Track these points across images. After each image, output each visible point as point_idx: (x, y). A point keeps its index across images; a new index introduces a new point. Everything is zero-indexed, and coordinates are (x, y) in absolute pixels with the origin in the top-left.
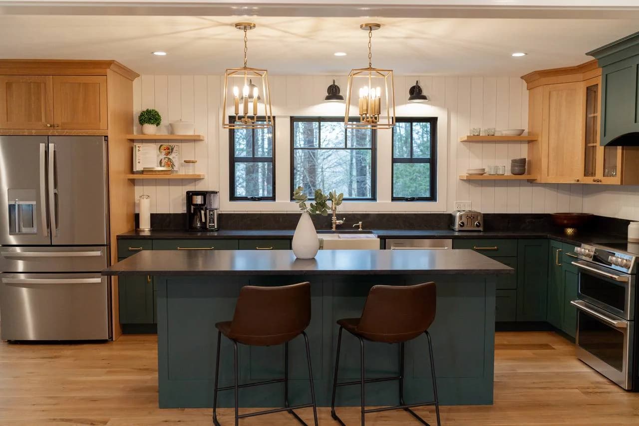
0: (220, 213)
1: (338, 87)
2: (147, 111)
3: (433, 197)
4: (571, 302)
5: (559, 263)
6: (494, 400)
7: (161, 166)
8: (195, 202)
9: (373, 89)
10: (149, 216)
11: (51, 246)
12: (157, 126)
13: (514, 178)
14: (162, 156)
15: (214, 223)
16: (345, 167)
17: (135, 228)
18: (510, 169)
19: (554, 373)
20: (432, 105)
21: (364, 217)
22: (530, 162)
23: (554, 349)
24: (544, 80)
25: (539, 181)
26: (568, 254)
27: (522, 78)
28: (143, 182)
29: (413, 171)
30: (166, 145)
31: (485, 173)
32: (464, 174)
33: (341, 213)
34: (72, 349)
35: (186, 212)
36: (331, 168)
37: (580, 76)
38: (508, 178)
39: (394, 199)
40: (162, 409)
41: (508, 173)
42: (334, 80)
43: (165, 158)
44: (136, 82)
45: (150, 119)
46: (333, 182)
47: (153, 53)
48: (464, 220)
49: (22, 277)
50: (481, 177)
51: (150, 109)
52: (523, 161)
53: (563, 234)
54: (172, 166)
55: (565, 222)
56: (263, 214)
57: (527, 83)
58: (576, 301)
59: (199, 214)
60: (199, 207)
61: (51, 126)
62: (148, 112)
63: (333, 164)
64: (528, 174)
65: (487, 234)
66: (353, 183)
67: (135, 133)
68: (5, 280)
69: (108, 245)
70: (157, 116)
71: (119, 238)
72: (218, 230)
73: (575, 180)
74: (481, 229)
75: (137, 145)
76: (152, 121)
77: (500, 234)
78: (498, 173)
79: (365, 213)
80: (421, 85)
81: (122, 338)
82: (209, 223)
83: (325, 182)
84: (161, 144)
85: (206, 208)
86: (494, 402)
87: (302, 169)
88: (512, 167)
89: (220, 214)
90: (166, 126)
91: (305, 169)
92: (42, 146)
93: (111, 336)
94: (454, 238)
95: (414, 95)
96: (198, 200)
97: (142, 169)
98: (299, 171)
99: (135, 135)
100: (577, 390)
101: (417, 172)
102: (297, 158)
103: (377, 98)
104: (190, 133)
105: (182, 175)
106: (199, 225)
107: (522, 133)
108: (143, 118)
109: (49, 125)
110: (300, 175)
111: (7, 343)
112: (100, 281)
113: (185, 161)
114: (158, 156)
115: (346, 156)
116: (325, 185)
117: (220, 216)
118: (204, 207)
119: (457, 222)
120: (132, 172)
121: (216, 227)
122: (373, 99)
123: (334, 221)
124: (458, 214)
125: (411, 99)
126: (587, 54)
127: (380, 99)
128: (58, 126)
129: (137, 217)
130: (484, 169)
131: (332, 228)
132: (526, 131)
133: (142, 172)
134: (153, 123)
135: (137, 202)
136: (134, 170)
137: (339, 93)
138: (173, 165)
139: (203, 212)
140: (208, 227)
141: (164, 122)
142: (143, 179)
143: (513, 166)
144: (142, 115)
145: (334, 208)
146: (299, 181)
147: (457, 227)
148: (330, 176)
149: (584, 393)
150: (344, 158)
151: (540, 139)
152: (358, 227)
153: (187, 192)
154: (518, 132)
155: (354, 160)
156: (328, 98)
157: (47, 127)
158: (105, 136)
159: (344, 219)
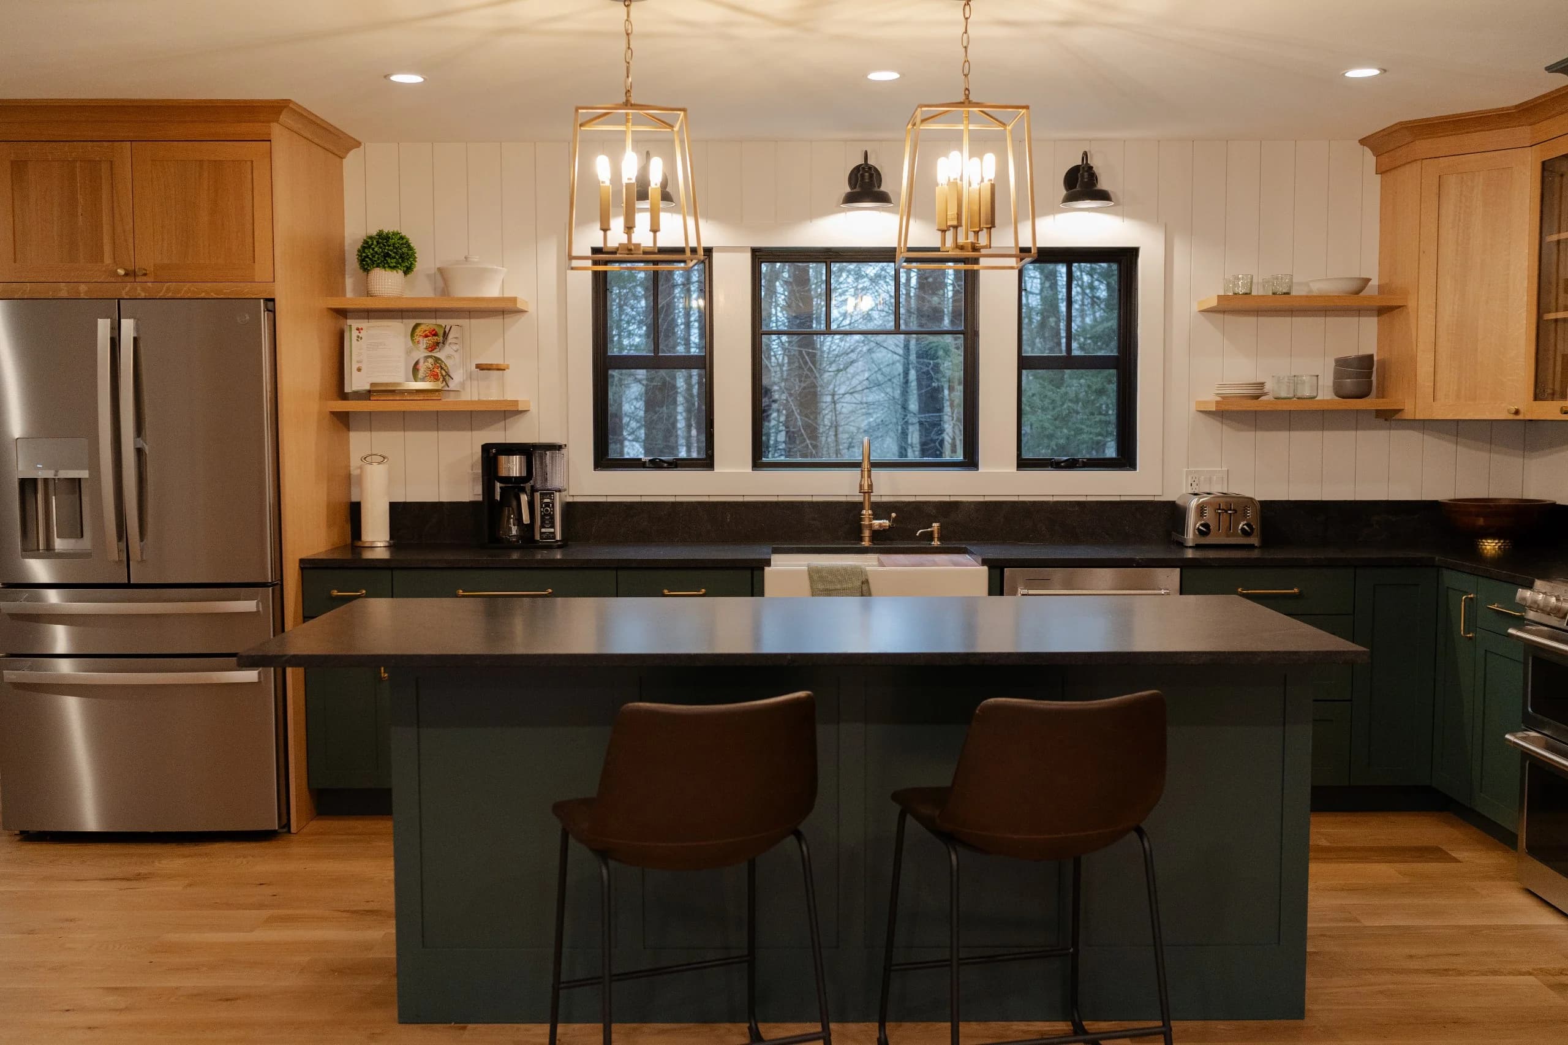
0: (570, 500)
1: (876, 170)
2: (380, 235)
3: (1126, 459)
4: (1507, 736)
5: (1467, 631)
6: (1308, 1006)
7: (416, 379)
8: (503, 473)
9: (975, 160)
10: (386, 508)
11: (128, 586)
12: (406, 273)
13: (1341, 407)
14: (420, 353)
15: (553, 526)
16: (889, 390)
17: (349, 541)
18: (1331, 384)
19: (1465, 927)
20: (1124, 215)
21: (946, 510)
22: (1383, 364)
23: (1456, 860)
24: (1423, 146)
25: (1408, 415)
26: (1495, 607)
27: (1363, 142)
28: (373, 421)
29: (1062, 397)
30: (428, 324)
31: (1265, 394)
32: (1209, 397)
33: (884, 499)
34: (184, 856)
35: (480, 498)
36: (856, 395)
37: (1523, 133)
38: (1326, 407)
39: (1023, 464)
40: (407, 1026)
41: (1326, 394)
42: (866, 153)
43: (427, 357)
44: (351, 160)
45: (387, 255)
46: (859, 428)
47: (387, 77)
48: (1209, 516)
49: (65, 667)
50: (1252, 405)
51: (386, 231)
52: (1367, 361)
53: (1475, 554)
54: (444, 380)
55: (1481, 521)
56: (681, 503)
57: (1377, 155)
58: (1520, 734)
59: (514, 503)
60: (515, 486)
61: (126, 274)
62: (383, 238)
63: (861, 383)
64: (1377, 397)
65: (1269, 555)
66: (911, 428)
67: (349, 294)
68: (10, 675)
69: (278, 585)
70: (405, 250)
71: (307, 566)
72: (563, 545)
73: (1509, 411)
74: (1254, 540)
75: (354, 323)
76: (393, 262)
77: (1307, 555)
78: (1299, 394)
79: (947, 499)
80: (1095, 162)
81: (316, 825)
82: (543, 526)
83: (841, 429)
84: (418, 321)
85: (532, 487)
86: (1306, 1013)
87: (784, 397)
88: (1335, 378)
89: (569, 504)
90: (428, 276)
91: (791, 395)
92: (104, 327)
93: (284, 821)
94: (1184, 565)
95: (1078, 188)
96: (514, 466)
97: (368, 387)
98: (775, 401)
99: (350, 297)
100: (1531, 978)
101: (1071, 401)
102: (772, 369)
103: (987, 184)
104: (492, 290)
105: (472, 402)
106: (514, 532)
107: (1365, 287)
108: (369, 252)
109: (121, 272)
110: (778, 411)
111: (18, 838)
112: (256, 679)
113: (479, 366)
114: (408, 352)
115: (893, 363)
116: (840, 436)
117: (570, 508)
118: (528, 486)
119: (1192, 522)
120: (343, 396)
121: (558, 537)
122: (975, 186)
123: (866, 522)
124: (1194, 503)
125: (1069, 198)
126: (1549, 69)
127: (993, 187)
128: (145, 275)
129: (355, 511)
130: (1262, 384)
131: (861, 539)
132: (1374, 282)
133: (367, 395)
134: (394, 268)
135: (355, 472)
136: (347, 390)
137: (879, 186)
138: (446, 377)
139: (524, 498)
140: (538, 537)
141: (424, 263)
142: (370, 412)
143: (1338, 376)
144: (366, 245)
145: (866, 488)
146: (776, 427)
147: (1190, 536)
148: (853, 412)
149: (1551, 986)
150: (886, 370)
151: (1411, 304)
152: (930, 536)
153: (483, 446)
154: (1353, 286)
155: (913, 375)
156: (851, 199)
157: (118, 275)
158: (267, 300)
159: (894, 515)
